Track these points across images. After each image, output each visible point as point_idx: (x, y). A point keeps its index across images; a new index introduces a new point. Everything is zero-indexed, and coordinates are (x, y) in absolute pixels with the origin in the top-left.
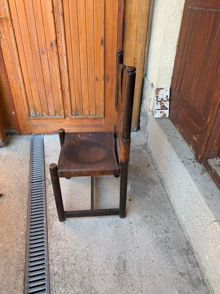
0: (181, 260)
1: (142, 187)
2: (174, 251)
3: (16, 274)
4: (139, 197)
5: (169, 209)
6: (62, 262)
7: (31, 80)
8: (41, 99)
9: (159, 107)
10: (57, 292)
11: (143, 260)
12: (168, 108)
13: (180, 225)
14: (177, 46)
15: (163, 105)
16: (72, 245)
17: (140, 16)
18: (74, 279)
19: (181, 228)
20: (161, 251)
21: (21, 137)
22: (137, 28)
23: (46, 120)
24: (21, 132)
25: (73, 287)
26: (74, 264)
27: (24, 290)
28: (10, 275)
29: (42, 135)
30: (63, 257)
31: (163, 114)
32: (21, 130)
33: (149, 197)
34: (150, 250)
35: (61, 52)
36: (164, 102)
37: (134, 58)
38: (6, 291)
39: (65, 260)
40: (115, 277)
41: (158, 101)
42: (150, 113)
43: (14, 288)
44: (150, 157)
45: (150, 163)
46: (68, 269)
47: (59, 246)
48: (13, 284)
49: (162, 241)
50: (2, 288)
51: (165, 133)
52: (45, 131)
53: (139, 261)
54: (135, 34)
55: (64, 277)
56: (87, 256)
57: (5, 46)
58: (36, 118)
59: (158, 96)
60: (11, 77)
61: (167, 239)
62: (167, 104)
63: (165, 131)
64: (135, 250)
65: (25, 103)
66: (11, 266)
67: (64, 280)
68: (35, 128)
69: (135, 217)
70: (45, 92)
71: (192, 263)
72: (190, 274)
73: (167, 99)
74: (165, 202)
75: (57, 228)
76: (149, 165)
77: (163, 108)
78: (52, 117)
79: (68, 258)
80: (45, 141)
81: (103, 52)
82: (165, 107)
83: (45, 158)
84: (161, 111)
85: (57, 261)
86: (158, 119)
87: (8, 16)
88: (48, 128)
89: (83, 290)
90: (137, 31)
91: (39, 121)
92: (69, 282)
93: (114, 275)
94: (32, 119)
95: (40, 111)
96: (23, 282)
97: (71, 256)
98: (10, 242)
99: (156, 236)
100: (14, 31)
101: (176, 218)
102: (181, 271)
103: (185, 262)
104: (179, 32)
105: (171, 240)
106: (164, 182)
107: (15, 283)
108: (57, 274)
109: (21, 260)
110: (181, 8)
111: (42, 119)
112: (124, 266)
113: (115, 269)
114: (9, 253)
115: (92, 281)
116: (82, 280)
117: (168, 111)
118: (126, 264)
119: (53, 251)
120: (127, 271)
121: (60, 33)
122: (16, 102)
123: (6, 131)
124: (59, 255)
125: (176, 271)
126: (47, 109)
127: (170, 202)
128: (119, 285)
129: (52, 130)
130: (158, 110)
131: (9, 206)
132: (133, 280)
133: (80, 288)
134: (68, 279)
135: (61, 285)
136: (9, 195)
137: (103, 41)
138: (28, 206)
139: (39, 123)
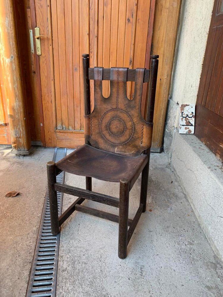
0: (208, 274)
1: (164, 200)
2: (200, 263)
3: (22, 265)
4: (161, 208)
5: (194, 222)
6: (72, 260)
7: (62, 94)
8: (69, 113)
9: (184, 122)
10: (63, 288)
11: (163, 268)
12: (194, 125)
13: (207, 239)
14: (203, 65)
15: (188, 121)
16: (85, 245)
17: (167, 41)
18: (84, 277)
19: (208, 242)
20: (184, 262)
21: (46, 150)
22: (164, 52)
23: (71, 134)
24: (46, 144)
25: (82, 285)
26: (85, 264)
27: (29, 282)
28: (16, 265)
29: (66, 149)
30: (74, 254)
31: (187, 130)
32: (46, 142)
33: (171, 209)
34: (171, 259)
36: (189, 119)
38: (10, 281)
39: (76, 258)
40: (130, 281)
41: (183, 117)
42: (175, 131)
43: (19, 279)
44: (174, 175)
45: (173, 181)
46: (78, 267)
47: (71, 244)
48: (17, 274)
49: (186, 252)
50: (6, 277)
51: (190, 145)
52: (68, 145)
53: (159, 269)
54: (162, 57)
55: (73, 275)
56: (100, 257)
57: (43, 62)
58: (62, 132)
59: (183, 112)
60: (44, 90)
61: (192, 251)
62: (192, 121)
64: (154, 257)
65: (54, 116)
66: (18, 257)
67: (73, 277)
68: (60, 141)
69: (156, 226)
70: (73, 106)
71: (221, 277)
72: (218, 288)
73: (192, 116)
74: (189, 215)
75: (71, 228)
76: (172, 182)
77: (188, 124)
78: (77, 131)
79: (80, 256)
82: (190, 123)
84: (186, 127)
85: (67, 258)
86: (183, 135)
87: (50, 37)
88: (72, 142)
89: (92, 290)
90: (164, 55)
91: (64, 134)
92: (79, 280)
93: (129, 279)
94: (58, 132)
95: (67, 124)
96: (28, 274)
97: (82, 255)
98: (21, 236)
99: (179, 247)
100: (53, 49)
101: (202, 232)
102: (208, 284)
103: (212, 275)
104: (204, 52)
105: (196, 252)
106: (188, 197)
107: (20, 273)
108: (66, 271)
109: (30, 253)
110: (206, 31)
111: (67, 132)
112: (141, 271)
113: (130, 273)
114: (18, 245)
115: (104, 282)
116: (93, 280)
117: (193, 127)
118: (143, 269)
119: (65, 248)
120: (144, 276)
121: (93, 53)
122: (46, 115)
123: (33, 143)
124: (70, 252)
125: (202, 283)
126: (74, 123)
127: (195, 216)
128: (134, 290)
129: (76, 144)
130: (183, 125)
131: (25, 204)
132: (151, 287)
133: (90, 288)
134: (77, 277)
135: (68, 282)
136: (26, 195)
137: (132, 61)
138: (44, 205)
139: (64, 137)
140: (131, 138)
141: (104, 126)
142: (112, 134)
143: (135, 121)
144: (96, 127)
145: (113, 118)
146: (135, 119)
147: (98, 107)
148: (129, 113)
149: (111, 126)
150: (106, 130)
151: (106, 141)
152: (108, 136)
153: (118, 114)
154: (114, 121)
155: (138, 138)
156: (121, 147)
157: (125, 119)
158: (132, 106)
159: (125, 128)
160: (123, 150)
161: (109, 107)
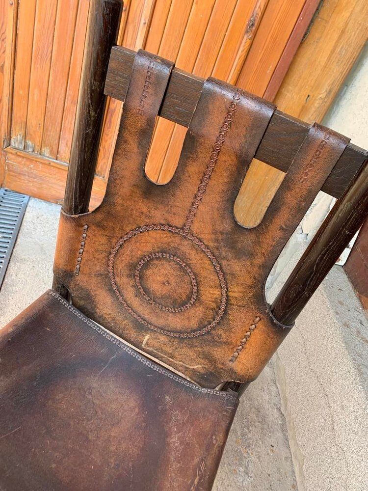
8: (48, 114)
12: (352, 246)
22: (347, 24)
23: (46, 166)
29: (27, 198)
33: (246, 472)
35: (138, 12)
37: (309, 96)
51: (337, 313)
52: (35, 189)
54: (336, 36)
58: (22, 155)
68: (15, 176)
70: (63, 99)
78: (62, 165)
80: (28, 216)
81: (244, 54)
83: (12, 263)
88: (44, 186)
90: (343, 32)
91: (28, 163)
94: (11, 153)
95: (38, 140)
111: (36, 161)
117: (349, 251)
126: (57, 141)
129: (54, 193)
137: (256, 25)
139: (26, 169)
140: (204, 331)
141: (123, 265)
142: (144, 291)
143: (236, 295)
144: (99, 257)
145: (163, 253)
146: (236, 289)
147: (118, 200)
148: (224, 262)
149: (149, 272)
150: (129, 276)
151: (122, 304)
152: (129, 294)
153: (183, 248)
154: (164, 262)
155: (227, 343)
156: (162, 338)
157: (204, 274)
158: (239, 245)
159: (193, 297)
160: (169, 350)
161: (158, 215)
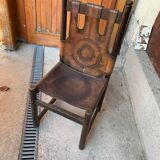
4: (111, 109)
8: (47, 19)
9: (140, 41)
12: (147, 43)
31: (142, 47)
32: (28, 40)
36: (144, 38)
41: (140, 36)
42: (132, 44)
45: (123, 84)
52: (46, 43)
63: (142, 61)
68: (40, 40)
73: (147, 36)
77: (143, 42)
96: (17, 157)
111: (45, 34)
118: (94, 158)
126: (51, 27)
141: (76, 51)
142: (82, 58)
149: (82, 52)
150: (78, 54)
152: (78, 59)
153: (89, 44)
154: (85, 49)
156: (88, 69)
158: (101, 40)
161: (82, 37)
